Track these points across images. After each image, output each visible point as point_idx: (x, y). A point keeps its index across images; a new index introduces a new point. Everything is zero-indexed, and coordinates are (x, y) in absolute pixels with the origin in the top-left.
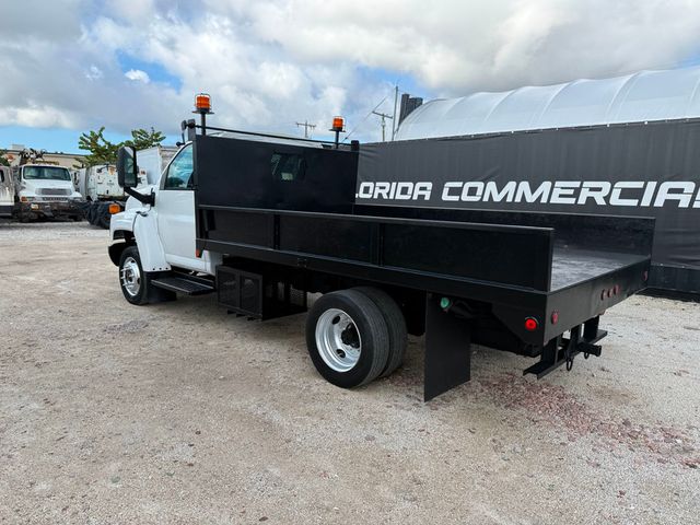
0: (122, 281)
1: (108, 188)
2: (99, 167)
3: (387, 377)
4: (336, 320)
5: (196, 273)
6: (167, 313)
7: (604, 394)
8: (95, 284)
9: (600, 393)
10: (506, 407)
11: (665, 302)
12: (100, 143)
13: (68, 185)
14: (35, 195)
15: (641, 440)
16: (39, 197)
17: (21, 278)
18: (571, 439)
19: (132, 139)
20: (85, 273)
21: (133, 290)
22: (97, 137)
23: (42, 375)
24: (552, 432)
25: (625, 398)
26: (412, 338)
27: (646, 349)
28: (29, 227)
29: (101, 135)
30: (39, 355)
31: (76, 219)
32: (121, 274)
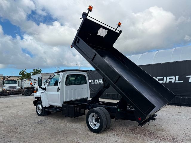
0: (37, 110)
1: (27, 85)
2: (25, 80)
3: (107, 130)
4: (93, 116)
5: (56, 106)
6: (49, 118)
7: (158, 130)
8: (28, 112)
9: (157, 130)
10: (135, 134)
11: (173, 106)
12: (25, 73)
13: (16, 85)
14: (7, 88)
15: (166, 140)
16: (8, 89)
17: (8, 111)
18: (151, 141)
19: (33, 72)
20: (25, 109)
21: (39, 112)
22: (24, 72)
23: (21, 135)
24: (146, 139)
25: (163, 130)
26: (112, 120)
27: (168, 119)
28: (5, 97)
29: (25, 71)
30: (19, 131)
31: (18, 94)
32: (36, 108)
